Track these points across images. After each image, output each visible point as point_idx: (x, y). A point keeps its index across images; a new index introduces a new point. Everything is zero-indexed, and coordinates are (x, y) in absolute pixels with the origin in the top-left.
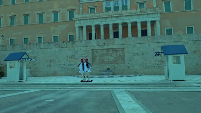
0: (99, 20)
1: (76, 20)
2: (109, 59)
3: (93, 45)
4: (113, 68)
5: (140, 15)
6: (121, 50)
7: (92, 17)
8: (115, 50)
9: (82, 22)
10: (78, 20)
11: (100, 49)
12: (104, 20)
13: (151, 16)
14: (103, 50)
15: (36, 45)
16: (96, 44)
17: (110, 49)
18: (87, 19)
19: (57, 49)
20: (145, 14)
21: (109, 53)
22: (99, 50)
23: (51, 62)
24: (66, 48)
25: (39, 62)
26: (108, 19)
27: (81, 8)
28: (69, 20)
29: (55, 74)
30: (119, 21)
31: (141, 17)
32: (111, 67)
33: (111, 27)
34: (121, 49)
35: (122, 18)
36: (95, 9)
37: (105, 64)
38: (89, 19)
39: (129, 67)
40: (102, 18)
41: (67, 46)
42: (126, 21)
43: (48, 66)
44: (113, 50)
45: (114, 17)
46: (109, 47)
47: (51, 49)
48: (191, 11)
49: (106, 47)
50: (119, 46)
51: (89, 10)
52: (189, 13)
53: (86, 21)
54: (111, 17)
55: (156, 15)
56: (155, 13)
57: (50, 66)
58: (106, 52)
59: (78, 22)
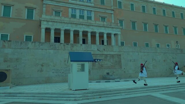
0: (70, 25)
1: (44, 20)
2: (107, 64)
3: (94, 50)
4: (113, 72)
5: (107, 27)
6: (117, 57)
7: (63, 21)
8: (113, 56)
9: (50, 23)
10: (47, 21)
11: (100, 55)
12: (74, 26)
13: (115, 29)
14: (102, 56)
15: (21, 44)
16: (97, 49)
17: (109, 55)
18: (57, 22)
19: (52, 51)
20: (110, 27)
21: (107, 58)
22: (98, 56)
23: (42, 66)
24: (64, 50)
25: (25, 66)
26: (79, 26)
27: (44, 9)
28: (26, 18)
29: (48, 81)
30: (89, 30)
31: (107, 29)
32: (111, 72)
33: (81, 34)
34: (118, 55)
35: (91, 27)
36: (61, 13)
37: (105, 69)
38: (59, 22)
39: (125, 72)
40: (73, 23)
41: (64, 48)
42: (95, 30)
43: (38, 71)
44: (111, 56)
45: (84, 25)
46: (109, 53)
47: (43, 50)
48: (136, 31)
49: (105, 53)
50: (117, 52)
51: (54, 12)
52: (135, 32)
53: (55, 24)
54: (82, 24)
55: (118, 30)
56: (118, 28)
57: (42, 71)
58: (104, 57)
59: (45, 23)
